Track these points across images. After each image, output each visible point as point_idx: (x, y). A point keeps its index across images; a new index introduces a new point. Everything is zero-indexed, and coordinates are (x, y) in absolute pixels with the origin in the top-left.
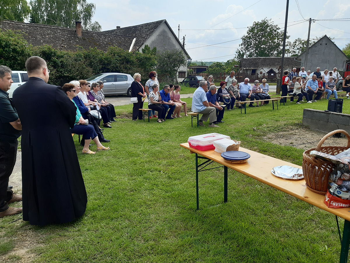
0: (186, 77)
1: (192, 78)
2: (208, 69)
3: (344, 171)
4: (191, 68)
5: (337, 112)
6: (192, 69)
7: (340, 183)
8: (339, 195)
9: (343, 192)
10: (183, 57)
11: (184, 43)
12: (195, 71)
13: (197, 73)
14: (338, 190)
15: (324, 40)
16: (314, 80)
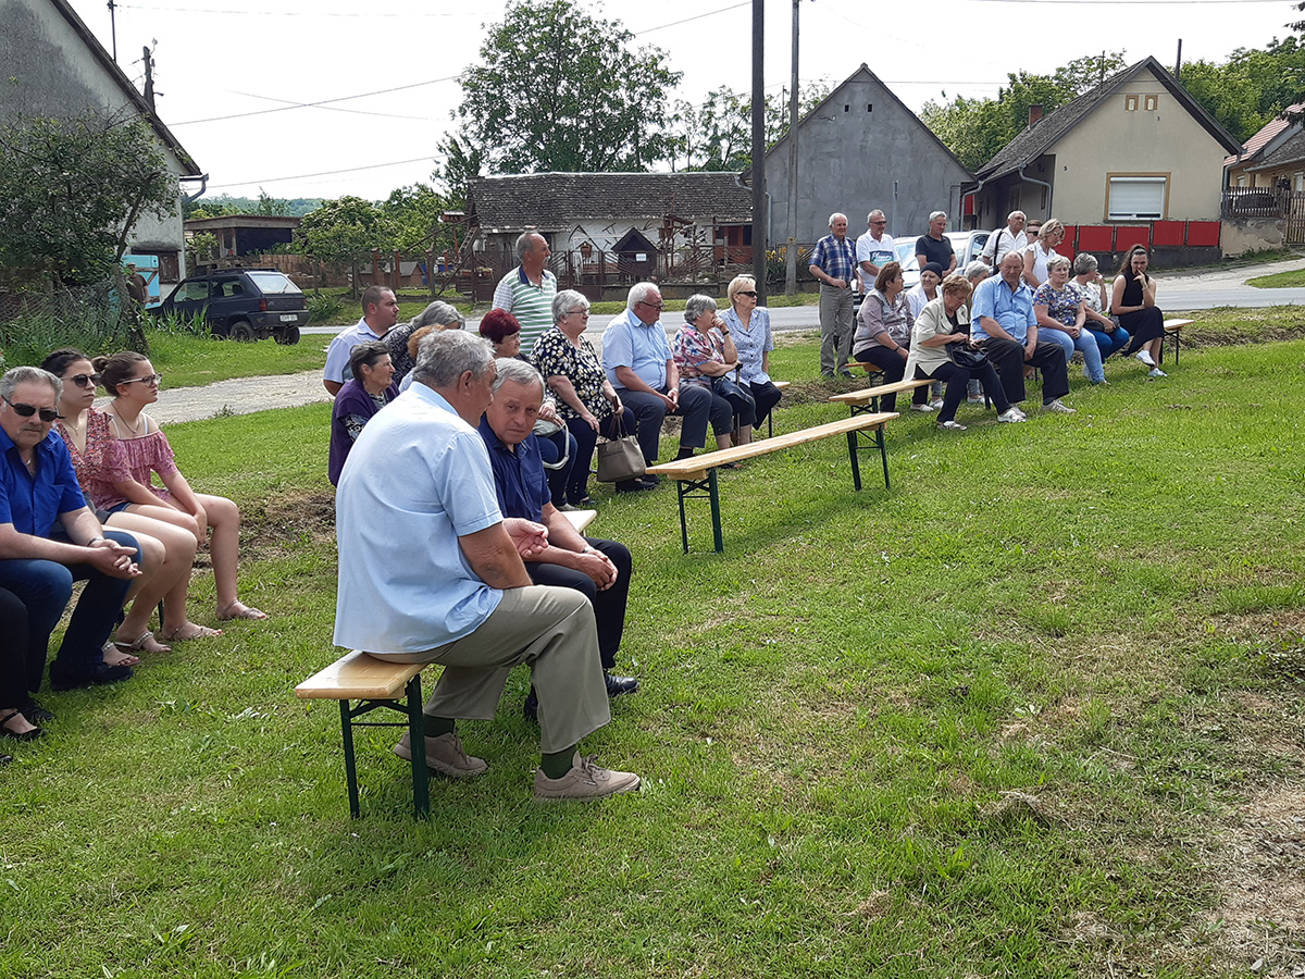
0: (183, 276)
1: (222, 281)
2: (302, 235)
4: (202, 227)
6: (213, 231)
10: (155, 161)
11: (149, 84)
12: (228, 245)
13: (241, 253)
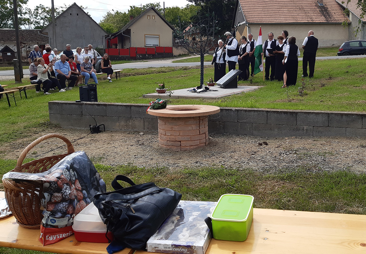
3: (53, 191)
5: (92, 101)
7: (51, 208)
8: (54, 224)
9: (57, 219)
14: (51, 218)
15: (74, 9)
16: (63, 60)
